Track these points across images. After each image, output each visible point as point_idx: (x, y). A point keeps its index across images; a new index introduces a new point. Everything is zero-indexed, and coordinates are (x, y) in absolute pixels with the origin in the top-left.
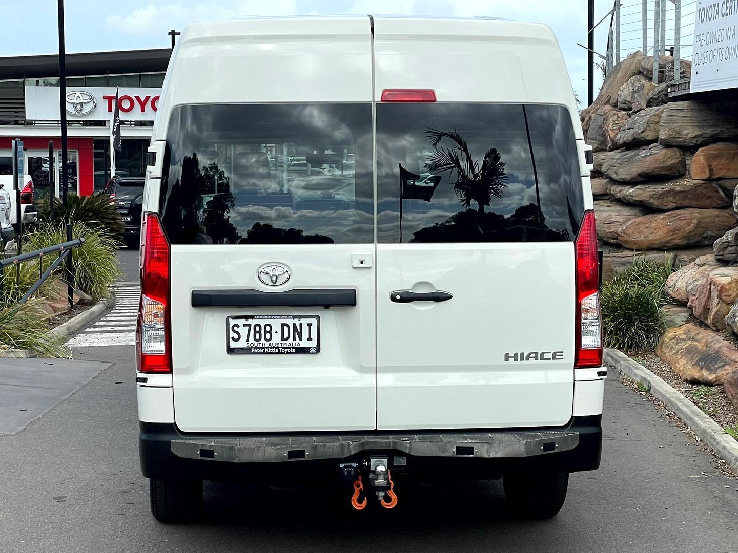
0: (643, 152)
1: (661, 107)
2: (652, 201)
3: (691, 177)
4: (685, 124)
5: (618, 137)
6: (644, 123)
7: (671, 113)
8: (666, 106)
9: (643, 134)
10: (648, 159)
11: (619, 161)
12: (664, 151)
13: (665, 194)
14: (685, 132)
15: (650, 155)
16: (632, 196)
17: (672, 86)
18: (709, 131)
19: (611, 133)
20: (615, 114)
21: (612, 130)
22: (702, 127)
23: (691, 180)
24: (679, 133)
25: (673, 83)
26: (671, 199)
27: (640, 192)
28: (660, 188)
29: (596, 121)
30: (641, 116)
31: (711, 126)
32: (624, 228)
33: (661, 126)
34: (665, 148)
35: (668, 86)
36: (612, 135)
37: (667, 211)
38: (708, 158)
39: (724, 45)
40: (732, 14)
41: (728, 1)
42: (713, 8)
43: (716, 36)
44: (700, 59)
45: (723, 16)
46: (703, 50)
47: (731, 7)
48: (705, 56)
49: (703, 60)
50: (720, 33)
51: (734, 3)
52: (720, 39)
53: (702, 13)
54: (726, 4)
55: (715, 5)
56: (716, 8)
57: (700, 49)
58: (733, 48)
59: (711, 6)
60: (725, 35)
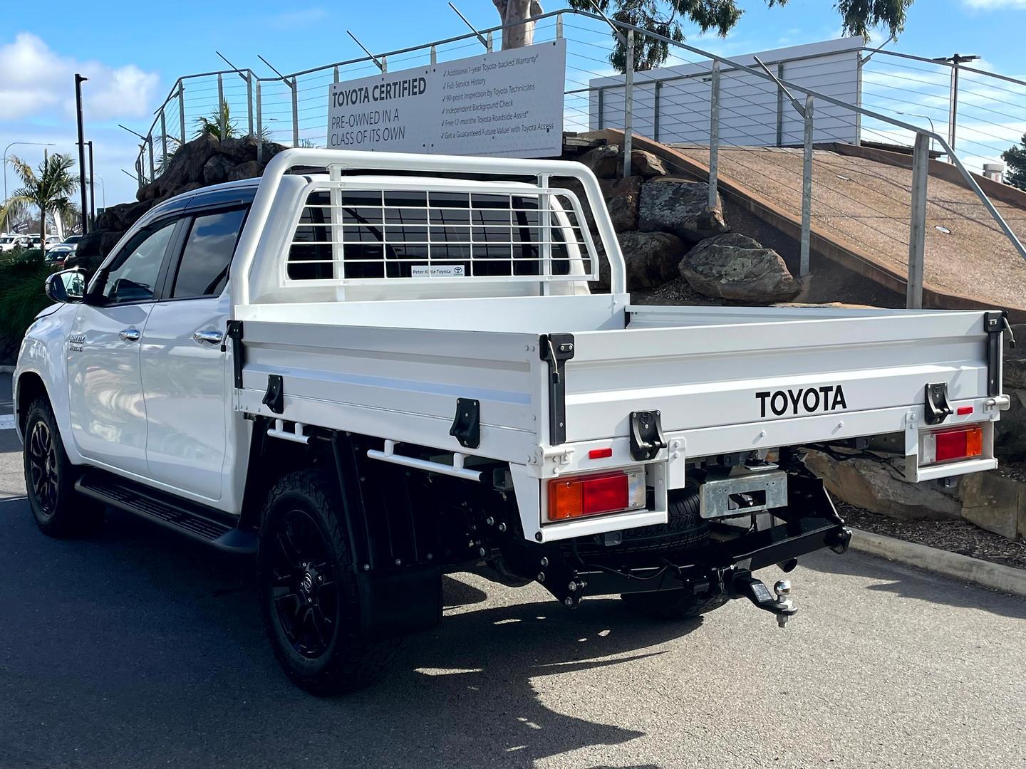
39: (381, 125)
40: (390, 98)
41: (383, 86)
42: (359, 93)
43: (368, 119)
44: (340, 141)
45: (376, 99)
46: (344, 131)
47: (388, 92)
48: (349, 136)
49: (346, 141)
50: (373, 115)
51: (393, 87)
52: (372, 121)
53: (340, 96)
54: (381, 89)
55: (361, 90)
56: (363, 92)
57: (340, 132)
58: (396, 129)
59: (355, 91)
60: (381, 117)
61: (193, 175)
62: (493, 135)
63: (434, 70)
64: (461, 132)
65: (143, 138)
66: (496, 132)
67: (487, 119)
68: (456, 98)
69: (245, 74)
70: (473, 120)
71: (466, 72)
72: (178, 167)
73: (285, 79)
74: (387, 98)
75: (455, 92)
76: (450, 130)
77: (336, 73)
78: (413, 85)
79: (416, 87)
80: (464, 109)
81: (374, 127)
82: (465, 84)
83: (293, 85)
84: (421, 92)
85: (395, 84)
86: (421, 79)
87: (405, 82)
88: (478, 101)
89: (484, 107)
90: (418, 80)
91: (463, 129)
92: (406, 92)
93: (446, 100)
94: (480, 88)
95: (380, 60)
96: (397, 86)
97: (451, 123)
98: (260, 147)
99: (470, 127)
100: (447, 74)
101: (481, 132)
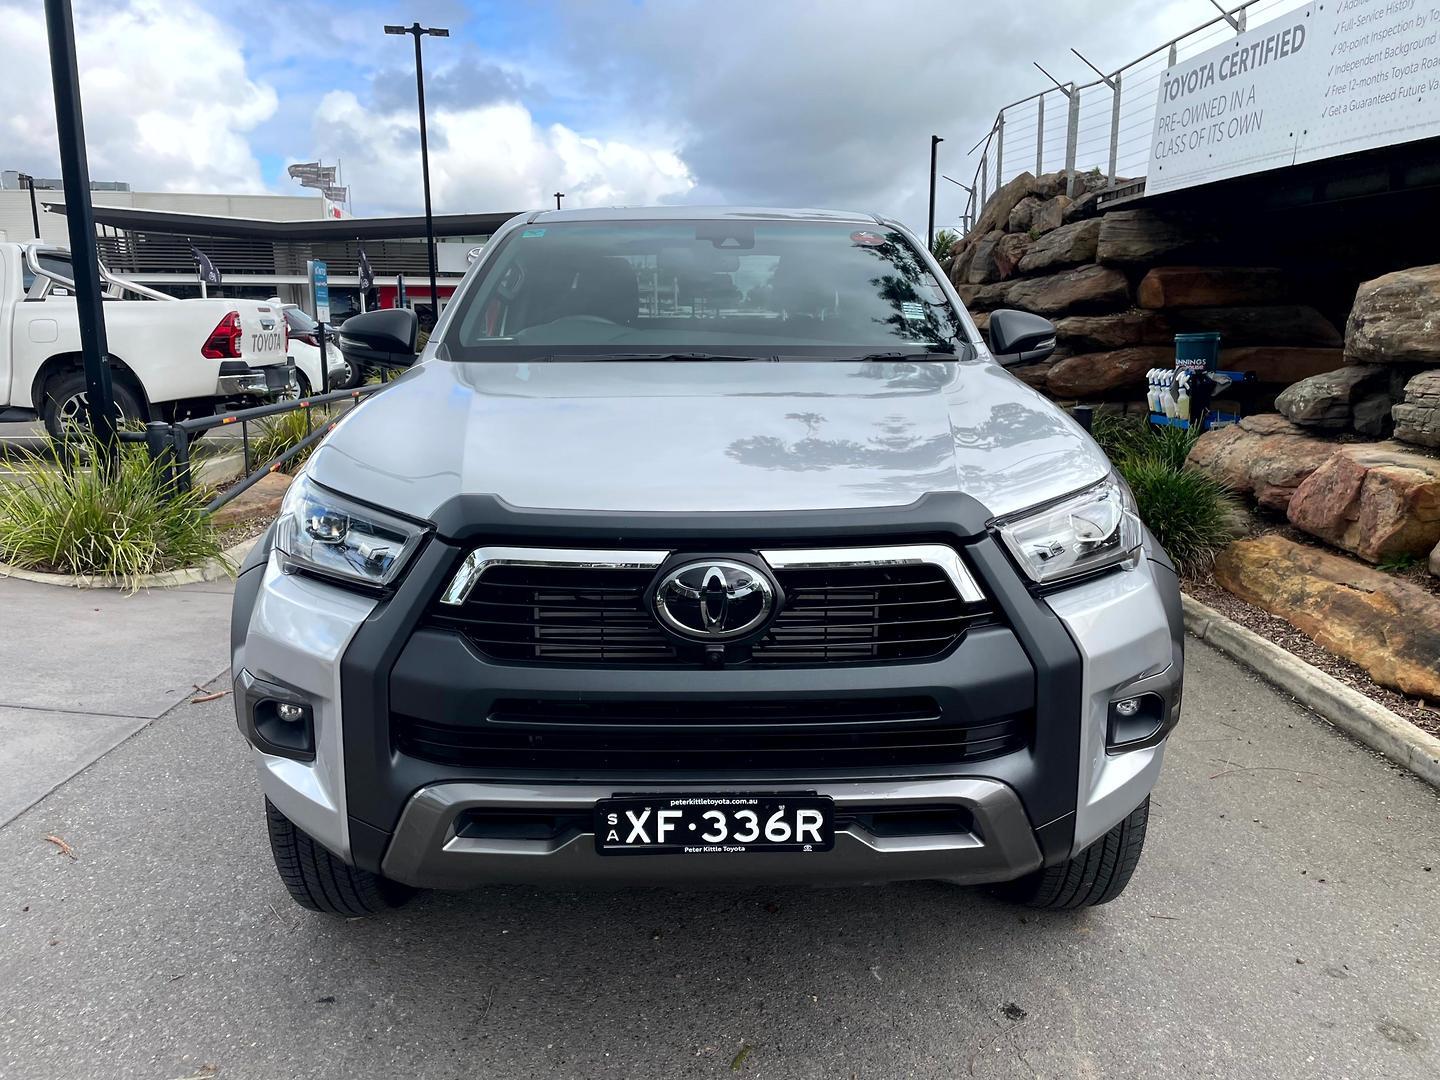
0: (1072, 276)
1: (1092, 221)
2: (1095, 336)
3: (1139, 307)
4: (1130, 239)
5: (1025, 260)
6: (1069, 241)
7: (1113, 225)
8: (1105, 217)
9: (1068, 255)
10: (1084, 283)
11: (1033, 289)
12: (1104, 272)
13: (1111, 326)
14: (1133, 248)
15: (1086, 278)
16: (1065, 330)
17: (1104, 195)
18: (1162, 247)
19: (1010, 256)
20: (1015, 237)
21: (1014, 255)
22: (1153, 242)
23: (1139, 310)
24: (1125, 249)
25: (1106, 190)
26: (1118, 333)
27: (1079, 325)
28: (1105, 320)
29: (982, 249)
30: (1061, 234)
31: (1165, 240)
32: (1057, 370)
33: (1101, 241)
34: (1104, 269)
35: (1098, 196)
36: (1013, 260)
37: (1116, 348)
38: (1164, 281)
39: (1227, 117)
40: (1246, 70)
41: (1236, 54)
42: (1200, 74)
43: (1207, 110)
44: (1167, 149)
45: (1223, 78)
46: (1174, 135)
47: (1243, 62)
48: (1179, 142)
49: (1175, 149)
50: (1216, 103)
51: (1251, 53)
52: (1215, 112)
53: (1174, 86)
54: (1233, 60)
55: (1202, 69)
56: (1206, 72)
57: (1167, 136)
58: (1249, 118)
59: (1195, 72)
60: (1229, 103)
61: (1000, 224)
62: (1420, 95)
63: (1322, 8)
64: (1358, 100)
65: (967, 189)
66: (1427, 88)
67: (1411, 69)
68: (1356, 44)
69: (1068, 88)
70: (1383, 76)
72: (987, 214)
73: (1107, 80)
74: (1240, 72)
75: (1357, 33)
76: (1338, 100)
77: (1173, 54)
78: (1286, 40)
79: (1288, 43)
80: (1368, 60)
81: (1218, 120)
82: (1375, 16)
83: (1116, 86)
84: (1294, 50)
85: (1254, 47)
86: (1301, 28)
87: (1271, 40)
88: (1392, 42)
89: (1404, 50)
90: (1292, 31)
91: (1364, 93)
92: (1271, 55)
93: (1337, 51)
94: (1403, 16)
95: (1236, 16)
96: (1258, 50)
97: (1340, 90)
98: (1071, 178)
99: (1376, 90)
100: (1344, 5)
101: (1397, 93)
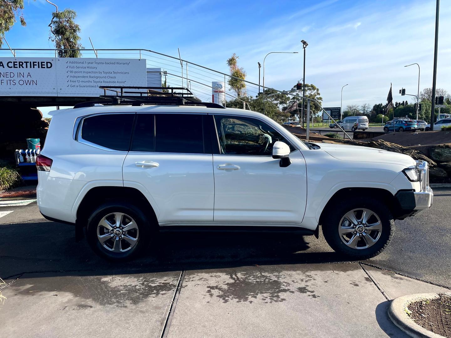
39: (16, 78)
40: (23, 67)
41: (14, 62)
43: (4, 75)
45: (10, 67)
47: (21, 65)
50: (8, 74)
51: (24, 63)
52: (8, 76)
58: (30, 81)
60: (16, 75)
63: (59, 60)
64: (82, 85)
67: (99, 82)
68: (75, 72)
70: (90, 82)
71: (83, 63)
74: (19, 67)
76: (73, 84)
78: (43, 64)
80: (84, 77)
81: (11, 78)
82: (82, 68)
84: (47, 67)
85: (26, 63)
87: (34, 62)
88: (92, 75)
89: (97, 77)
90: (46, 63)
92: (36, 67)
93: (69, 72)
94: (94, 70)
96: (28, 63)
97: (74, 81)
99: (88, 84)
100: (69, 62)
101: (96, 86)
